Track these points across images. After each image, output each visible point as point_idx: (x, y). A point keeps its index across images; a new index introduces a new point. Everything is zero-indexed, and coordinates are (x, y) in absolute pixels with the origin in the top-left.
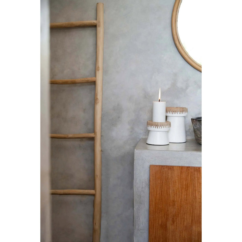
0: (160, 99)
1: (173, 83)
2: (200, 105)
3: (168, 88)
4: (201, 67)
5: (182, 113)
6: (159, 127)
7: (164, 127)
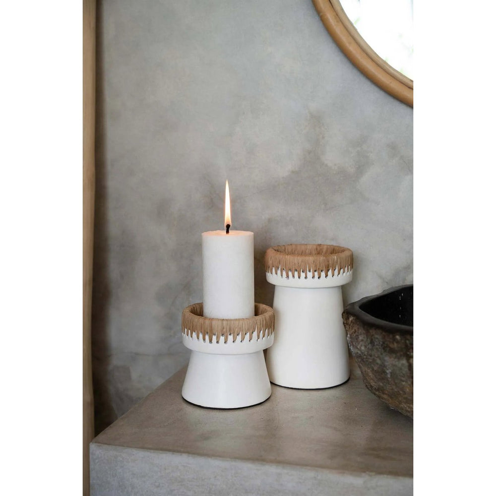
0: (230, 224)
1: (310, 152)
2: (409, 237)
3: (293, 172)
4: (411, 88)
5: (323, 274)
6: (218, 338)
7: (239, 338)
